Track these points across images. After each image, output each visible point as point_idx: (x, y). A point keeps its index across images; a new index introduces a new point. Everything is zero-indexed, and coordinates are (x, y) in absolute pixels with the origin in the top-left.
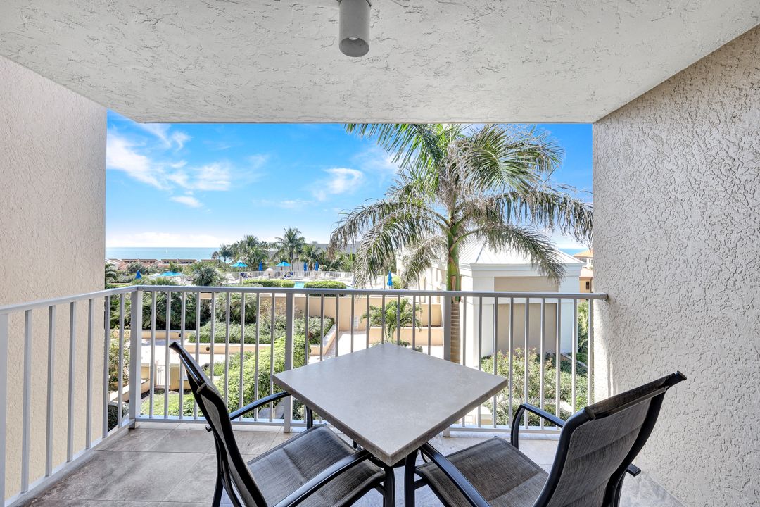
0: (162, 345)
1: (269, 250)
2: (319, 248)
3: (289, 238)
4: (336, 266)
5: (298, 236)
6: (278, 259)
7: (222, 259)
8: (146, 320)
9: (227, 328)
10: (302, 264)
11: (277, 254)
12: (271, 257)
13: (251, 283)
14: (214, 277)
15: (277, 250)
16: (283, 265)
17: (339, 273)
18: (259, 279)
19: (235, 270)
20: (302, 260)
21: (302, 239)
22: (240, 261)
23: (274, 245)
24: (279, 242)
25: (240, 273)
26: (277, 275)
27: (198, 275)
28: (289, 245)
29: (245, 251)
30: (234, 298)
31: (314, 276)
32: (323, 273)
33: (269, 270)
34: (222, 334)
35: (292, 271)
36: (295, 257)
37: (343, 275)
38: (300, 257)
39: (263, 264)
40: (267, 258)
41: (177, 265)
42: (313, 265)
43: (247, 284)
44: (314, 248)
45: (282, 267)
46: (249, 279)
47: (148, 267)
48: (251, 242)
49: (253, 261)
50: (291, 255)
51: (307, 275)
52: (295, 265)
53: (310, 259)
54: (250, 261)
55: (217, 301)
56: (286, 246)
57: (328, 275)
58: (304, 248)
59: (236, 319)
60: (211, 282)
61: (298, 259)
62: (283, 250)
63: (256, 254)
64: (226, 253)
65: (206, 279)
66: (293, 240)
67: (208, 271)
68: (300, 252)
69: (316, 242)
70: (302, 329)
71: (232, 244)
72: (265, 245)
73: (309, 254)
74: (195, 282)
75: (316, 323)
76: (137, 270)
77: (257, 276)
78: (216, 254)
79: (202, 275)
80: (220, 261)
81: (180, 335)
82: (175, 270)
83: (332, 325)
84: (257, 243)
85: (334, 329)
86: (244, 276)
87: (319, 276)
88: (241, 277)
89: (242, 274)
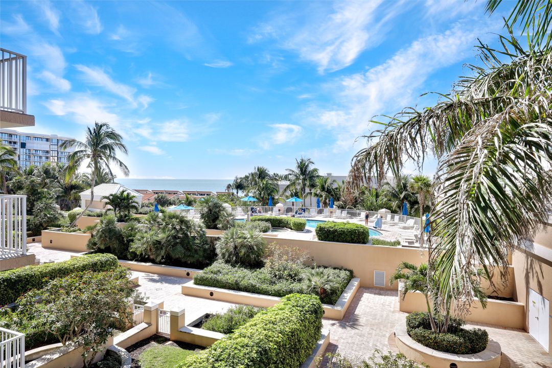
1: (279, 183)
2: (334, 181)
3: (301, 170)
4: (355, 203)
5: (311, 167)
6: (288, 193)
7: (235, 191)
10: (314, 200)
11: (288, 187)
12: (281, 191)
13: (259, 220)
14: (222, 212)
15: (288, 183)
16: (293, 200)
17: (358, 211)
18: (268, 215)
19: (245, 204)
20: (316, 195)
21: (315, 170)
22: (250, 194)
23: (286, 178)
24: (290, 174)
25: (249, 208)
26: (289, 210)
27: (206, 210)
28: (301, 177)
29: (256, 184)
30: (240, 238)
31: (328, 214)
32: (338, 211)
33: (279, 205)
35: (304, 208)
36: (307, 190)
38: (313, 191)
39: (274, 199)
40: (277, 191)
41: (191, 197)
42: (327, 201)
43: (255, 220)
44: (329, 181)
45: (293, 203)
46: (259, 214)
47: (171, 198)
48: (262, 174)
49: (262, 195)
50: (303, 189)
51: (320, 212)
52: (308, 199)
53: (324, 194)
54: (260, 194)
55: (222, 239)
56: (298, 178)
57: (345, 213)
58: (318, 182)
60: (218, 218)
61: (311, 193)
62: (294, 184)
63: (266, 188)
64: (239, 186)
65: (213, 217)
66: (305, 172)
67: (216, 206)
68: (313, 186)
69: (331, 174)
71: (243, 176)
72: (276, 177)
73: (323, 189)
74: (203, 216)
75: (330, 278)
76: (162, 201)
77: (266, 211)
78: (229, 187)
79: (210, 210)
80: (233, 194)
81: (188, 274)
82: (189, 203)
83: (350, 280)
84: (267, 175)
85: (353, 286)
86: (253, 211)
87: (334, 215)
88: (250, 213)
89: (252, 209)
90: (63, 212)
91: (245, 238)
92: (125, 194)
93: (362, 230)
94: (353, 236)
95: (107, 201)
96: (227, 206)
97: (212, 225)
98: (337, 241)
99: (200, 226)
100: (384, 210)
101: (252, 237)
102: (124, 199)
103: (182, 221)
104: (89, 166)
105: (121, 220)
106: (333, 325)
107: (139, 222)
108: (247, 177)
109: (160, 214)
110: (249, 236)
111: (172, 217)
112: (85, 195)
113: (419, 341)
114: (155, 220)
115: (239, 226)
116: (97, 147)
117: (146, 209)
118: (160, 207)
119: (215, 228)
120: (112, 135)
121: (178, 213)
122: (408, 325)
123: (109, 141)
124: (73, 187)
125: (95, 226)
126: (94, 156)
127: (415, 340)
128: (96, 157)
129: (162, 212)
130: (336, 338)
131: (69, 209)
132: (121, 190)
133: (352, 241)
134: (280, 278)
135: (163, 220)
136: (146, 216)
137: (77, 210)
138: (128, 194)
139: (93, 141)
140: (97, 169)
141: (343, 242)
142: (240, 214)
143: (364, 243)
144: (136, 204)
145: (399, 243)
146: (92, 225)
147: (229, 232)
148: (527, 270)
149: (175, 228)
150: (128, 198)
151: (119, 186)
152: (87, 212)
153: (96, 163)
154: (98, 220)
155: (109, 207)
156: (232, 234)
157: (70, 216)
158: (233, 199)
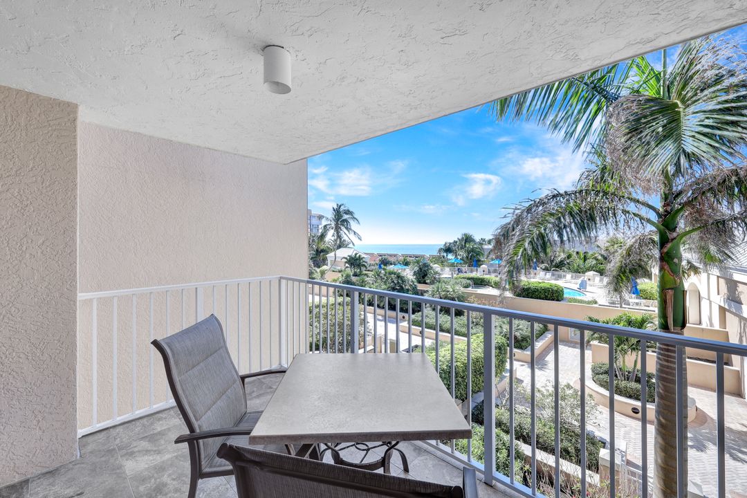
0: (393, 323)
1: (485, 247)
4: (560, 265)
6: (493, 256)
7: (445, 254)
8: (382, 301)
9: (437, 317)
11: (492, 250)
12: (486, 253)
14: (430, 271)
15: (491, 246)
16: (497, 262)
17: (563, 274)
18: (474, 275)
19: (452, 265)
22: (458, 257)
23: (490, 242)
25: (456, 268)
27: (417, 269)
29: (462, 248)
30: (444, 291)
32: (542, 273)
33: (484, 266)
34: (432, 321)
37: (569, 276)
39: (479, 261)
40: (483, 254)
41: (409, 259)
43: (458, 279)
46: (464, 274)
47: (392, 259)
48: (468, 239)
54: (468, 257)
55: (429, 292)
57: (549, 275)
59: (446, 310)
60: (427, 275)
63: (472, 251)
64: (448, 250)
65: (423, 274)
67: (425, 265)
70: (505, 330)
71: (452, 241)
72: (481, 242)
74: (415, 274)
75: (521, 327)
76: (385, 262)
77: (472, 271)
78: (440, 250)
79: (420, 269)
80: (444, 257)
81: (404, 317)
82: (406, 264)
83: (544, 332)
84: (473, 241)
85: (546, 337)
86: (460, 271)
87: (538, 276)
88: (457, 272)
89: (459, 269)
90: (316, 269)
91: (448, 292)
92: (358, 255)
93: (556, 289)
94: (546, 294)
95: (346, 260)
96: (436, 267)
97: (422, 280)
98: (531, 297)
99: (412, 282)
100: (591, 273)
101: (454, 291)
102: (357, 259)
103: (399, 277)
104: (333, 236)
105: (355, 275)
106: (522, 365)
107: (368, 277)
108: (455, 242)
109: (383, 272)
110: (451, 290)
111: (391, 273)
112: (330, 256)
113: (602, 385)
114: (378, 275)
115: (444, 281)
116: (338, 221)
117: (373, 267)
118: (382, 266)
119: (425, 283)
120: (348, 212)
121: (395, 271)
122: (593, 371)
123: (346, 217)
124: (323, 251)
125: (338, 278)
126: (336, 228)
127: (598, 384)
128: (337, 229)
129: (384, 269)
130: (523, 376)
131: (319, 267)
132: (355, 252)
133: (546, 298)
134: (477, 324)
135: (385, 275)
136: (373, 273)
137: (325, 267)
138: (360, 256)
139: (335, 217)
140: (339, 237)
141: (537, 298)
142: (446, 273)
143: (558, 300)
144: (366, 264)
145: (596, 303)
146: (336, 278)
147: (435, 287)
148: (740, 333)
149: (393, 282)
150: (360, 258)
151: (353, 250)
152: (332, 269)
153: (338, 233)
154: (340, 275)
155: (347, 265)
156: (438, 288)
157: (320, 271)
158: (441, 261)
